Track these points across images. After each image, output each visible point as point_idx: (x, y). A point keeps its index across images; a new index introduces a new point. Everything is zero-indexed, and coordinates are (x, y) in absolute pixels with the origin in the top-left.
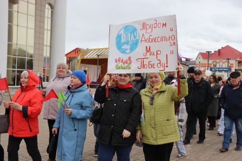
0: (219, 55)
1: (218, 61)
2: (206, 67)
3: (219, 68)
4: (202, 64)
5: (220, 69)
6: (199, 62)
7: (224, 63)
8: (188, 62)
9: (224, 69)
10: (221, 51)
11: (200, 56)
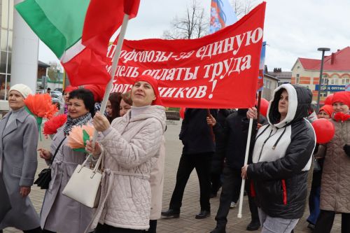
0: (332, 63)
1: (330, 74)
2: (309, 83)
3: (331, 86)
4: (302, 78)
5: (333, 88)
6: (298, 75)
7: (340, 77)
8: (278, 74)
9: (341, 88)
10: (337, 57)
11: (300, 64)
